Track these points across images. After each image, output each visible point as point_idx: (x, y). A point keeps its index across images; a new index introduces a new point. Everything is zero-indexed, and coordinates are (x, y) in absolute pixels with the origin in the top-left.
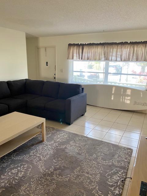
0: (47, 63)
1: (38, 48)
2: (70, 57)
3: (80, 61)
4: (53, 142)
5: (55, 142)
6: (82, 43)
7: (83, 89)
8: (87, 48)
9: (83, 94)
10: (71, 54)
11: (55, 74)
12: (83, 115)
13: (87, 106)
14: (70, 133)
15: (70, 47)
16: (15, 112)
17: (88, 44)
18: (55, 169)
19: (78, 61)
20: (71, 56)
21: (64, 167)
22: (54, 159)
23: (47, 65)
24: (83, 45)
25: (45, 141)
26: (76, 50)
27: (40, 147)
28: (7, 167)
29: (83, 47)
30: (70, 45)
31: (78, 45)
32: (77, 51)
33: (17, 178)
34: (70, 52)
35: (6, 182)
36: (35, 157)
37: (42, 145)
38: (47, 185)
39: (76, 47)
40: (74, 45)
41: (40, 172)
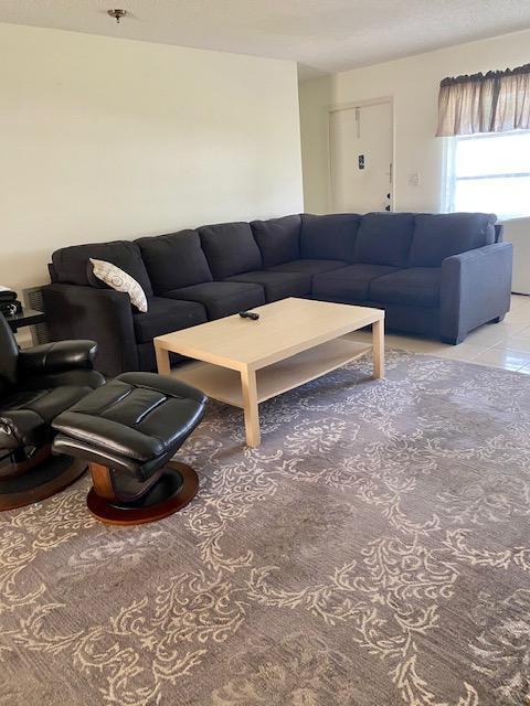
0: (362, 158)
1: (331, 113)
2: (445, 126)
3: (483, 136)
4: (407, 381)
5: (413, 381)
6: (494, 70)
7: (498, 229)
8: (514, 83)
9: (500, 245)
10: (449, 114)
11: (389, 196)
12: (496, 321)
13: (513, 298)
14: (457, 364)
15: (446, 92)
16: (291, 300)
17: (518, 71)
18: (428, 435)
19: (478, 137)
20: (449, 125)
21: (454, 432)
22: (421, 415)
23: (361, 167)
24: (496, 78)
25: (382, 376)
26: (469, 101)
27: (372, 389)
28: (294, 421)
29: (496, 82)
30: (448, 84)
31: (477, 80)
32: (473, 102)
33: (328, 443)
34: (446, 108)
35: (302, 448)
36: (362, 409)
37: (374, 385)
38: (411, 461)
39: (469, 87)
40: (463, 80)
41: (386, 438)
